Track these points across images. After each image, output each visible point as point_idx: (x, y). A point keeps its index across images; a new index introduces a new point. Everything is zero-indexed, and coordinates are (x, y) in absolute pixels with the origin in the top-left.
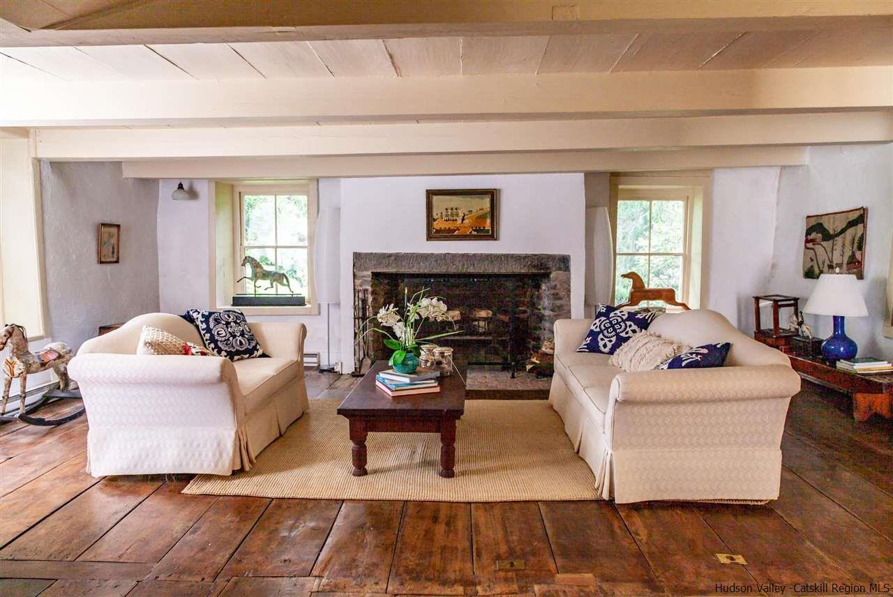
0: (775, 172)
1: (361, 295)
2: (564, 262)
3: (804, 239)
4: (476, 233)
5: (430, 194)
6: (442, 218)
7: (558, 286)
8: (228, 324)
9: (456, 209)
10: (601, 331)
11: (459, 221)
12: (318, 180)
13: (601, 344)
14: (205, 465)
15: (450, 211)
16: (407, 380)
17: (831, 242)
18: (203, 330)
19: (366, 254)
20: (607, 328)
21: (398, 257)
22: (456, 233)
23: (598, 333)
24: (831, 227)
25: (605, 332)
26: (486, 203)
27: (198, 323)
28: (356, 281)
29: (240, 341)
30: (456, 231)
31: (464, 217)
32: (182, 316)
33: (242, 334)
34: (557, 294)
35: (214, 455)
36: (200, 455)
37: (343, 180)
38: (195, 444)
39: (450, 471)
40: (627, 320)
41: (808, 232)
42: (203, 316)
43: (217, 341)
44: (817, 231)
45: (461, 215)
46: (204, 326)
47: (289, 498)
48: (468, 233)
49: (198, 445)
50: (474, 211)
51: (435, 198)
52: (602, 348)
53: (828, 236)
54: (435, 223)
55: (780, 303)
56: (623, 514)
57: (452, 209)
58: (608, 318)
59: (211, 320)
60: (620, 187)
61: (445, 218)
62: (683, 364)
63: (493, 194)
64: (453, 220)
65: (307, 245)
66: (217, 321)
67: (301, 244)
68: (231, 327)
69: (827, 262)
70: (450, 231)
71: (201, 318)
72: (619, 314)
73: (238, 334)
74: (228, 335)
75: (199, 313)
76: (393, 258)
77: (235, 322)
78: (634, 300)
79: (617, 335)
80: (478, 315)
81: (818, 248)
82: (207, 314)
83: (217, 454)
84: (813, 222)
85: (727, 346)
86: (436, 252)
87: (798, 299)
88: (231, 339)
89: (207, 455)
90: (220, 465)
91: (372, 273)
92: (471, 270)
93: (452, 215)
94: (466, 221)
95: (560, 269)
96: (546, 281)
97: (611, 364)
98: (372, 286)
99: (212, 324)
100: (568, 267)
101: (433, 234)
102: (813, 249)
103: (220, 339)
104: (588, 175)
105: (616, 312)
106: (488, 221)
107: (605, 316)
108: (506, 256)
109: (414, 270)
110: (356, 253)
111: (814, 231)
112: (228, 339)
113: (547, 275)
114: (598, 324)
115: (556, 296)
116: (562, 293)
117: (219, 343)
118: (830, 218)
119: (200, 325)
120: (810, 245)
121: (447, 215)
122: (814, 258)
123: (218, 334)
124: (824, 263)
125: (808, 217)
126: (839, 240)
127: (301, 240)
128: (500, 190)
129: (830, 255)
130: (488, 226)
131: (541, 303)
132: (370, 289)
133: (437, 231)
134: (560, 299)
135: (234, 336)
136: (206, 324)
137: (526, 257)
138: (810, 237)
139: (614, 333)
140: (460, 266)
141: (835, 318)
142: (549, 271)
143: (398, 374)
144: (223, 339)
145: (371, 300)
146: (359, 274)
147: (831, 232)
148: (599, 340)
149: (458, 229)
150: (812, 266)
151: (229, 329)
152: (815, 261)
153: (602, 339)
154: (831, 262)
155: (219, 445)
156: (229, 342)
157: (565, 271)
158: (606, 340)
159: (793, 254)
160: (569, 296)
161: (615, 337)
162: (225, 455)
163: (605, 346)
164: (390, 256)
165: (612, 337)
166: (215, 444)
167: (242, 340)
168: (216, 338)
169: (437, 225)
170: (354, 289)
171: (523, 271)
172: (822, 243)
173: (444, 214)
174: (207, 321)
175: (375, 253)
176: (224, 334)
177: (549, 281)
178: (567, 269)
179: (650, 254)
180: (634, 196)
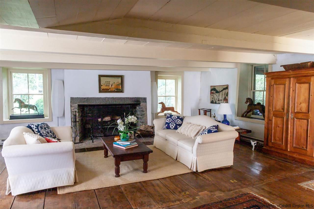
0: (200, 73)
1: (74, 113)
2: (145, 100)
3: (210, 92)
4: (116, 90)
5: (100, 76)
6: (104, 85)
7: (143, 108)
8: (45, 128)
9: (109, 82)
10: (170, 123)
11: (110, 86)
12: (51, 69)
13: (171, 126)
14: (65, 182)
15: (107, 83)
16: (129, 143)
17: (218, 93)
18: (36, 132)
19: (76, 98)
20: (172, 122)
21: (88, 99)
22: (109, 90)
23: (169, 123)
24: (218, 89)
25: (172, 123)
26: (119, 80)
27: (34, 129)
28: (72, 108)
29: (51, 135)
30: (109, 89)
31: (112, 85)
32: (27, 127)
33: (51, 132)
34: (143, 110)
35: (67, 178)
36: (62, 179)
37: (65, 70)
38: (59, 176)
39: (146, 171)
40: (177, 118)
41: (211, 90)
42: (36, 126)
43: (43, 135)
44: (214, 90)
45: (111, 84)
46: (37, 130)
47: (100, 188)
48: (114, 90)
49: (60, 175)
50: (116, 83)
51: (102, 78)
52: (171, 128)
53: (217, 92)
54: (102, 86)
55: (207, 111)
56: (201, 175)
57: (108, 82)
58: (172, 118)
59: (39, 127)
60: (158, 75)
61: (105, 85)
62: (212, 132)
63: (122, 77)
64: (108, 86)
65: (43, 93)
66: (41, 128)
67: (40, 93)
68: (47, 130)
69: (218, 99)
70: (107, 89)
71: (35, 127)
72: (174, 117)
73: (49, 132)
74: (47, 133)
75: (34, 125)
76: (86, 99)
77: (47, 127)
78: (163, 111)
79: (175, 123)
80: (116, 118)
81: (214, 95)
82: (37, 125)
83: (68, 177)
84: (213, 88)
85: (217, 125)
86: (102, 97)
87: (211, 109)
88: (48, 134)
89: (64, 179)
90: (70, 182)
91: (78, 105)
92: (115, 103)
93: (108, 84)
94: (113, 86)
95: (143, 102)
96: (139, 106)
97: (177, 132)
98: (78, 110)
99: (40, 129)
100: (146, 101)
101: (101, 91)
102: (213, 95)
103: (44, 135)
104: (151, 72)
105: (173, 116)
106: (121, 86)
107: (170, 118)
108: (126, 98)
109: (94, 103)
110: (71, 97)
111: (213, 90)
112: (47, 135)
113: (139, 104)
114: (169, 120)
115: (143, 111)
116: (144, 110)
117: (44, 136)
118: (218, 87)
119: (35, 130)
120: (212, 94)
121: (106, 84)
122: (213, 98)
123: (43, 133)
124: (216, 99)
125: (211, 86)
126: (221, 93)
127: (40, 91)
128: (124, 76)
129: (218, 97)
130: (120, 88)
131: (137, 113)
132: (77, 110)
133: (103, 90)
134: (144, 112)
135: (48, 133)
136: (37, 129)
137: (133, 98)
138: (212, 92)
139: (174, 123)
140: (111, 101)
141: (224, 115)
142: (140, 103)
143: (123, 141)
144: (45, 135)
145: (78, 115)
146: (73, 105)
147: (218, 91)
148: (170, 125)
149: (110, 89)
150: (213, 100)
151: (46, 130)
152: (214, 98)
153: (171, 125)
154: (219, 99)
155: (68, 174)
156: (47, 136)
157: (145, 102)
158: (172, 125)
159: (206, 96)
160: (146, 110)
161: (175, 124)
162: (71, 177)
163: (172, 127)
164: (85, 98)
165: (174, 124)
166: (67, 174)
167: (51, 134)
168: (42, 134)
169: (103, 87)
170: (71, 111)
171: (132, 103)
172: (216, 94)
173: (105, 84)
174: (38, 128)
175: (79, 98)
176: (45, 133)
177: (140, 106)
178: (146, 102)
179: (166, 96)
180: (161, 78)
